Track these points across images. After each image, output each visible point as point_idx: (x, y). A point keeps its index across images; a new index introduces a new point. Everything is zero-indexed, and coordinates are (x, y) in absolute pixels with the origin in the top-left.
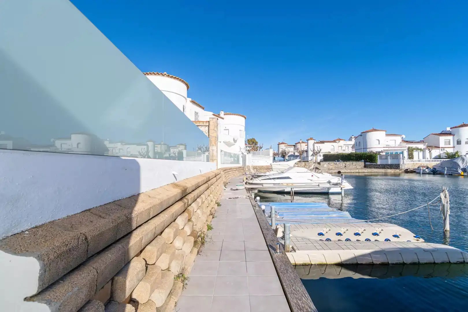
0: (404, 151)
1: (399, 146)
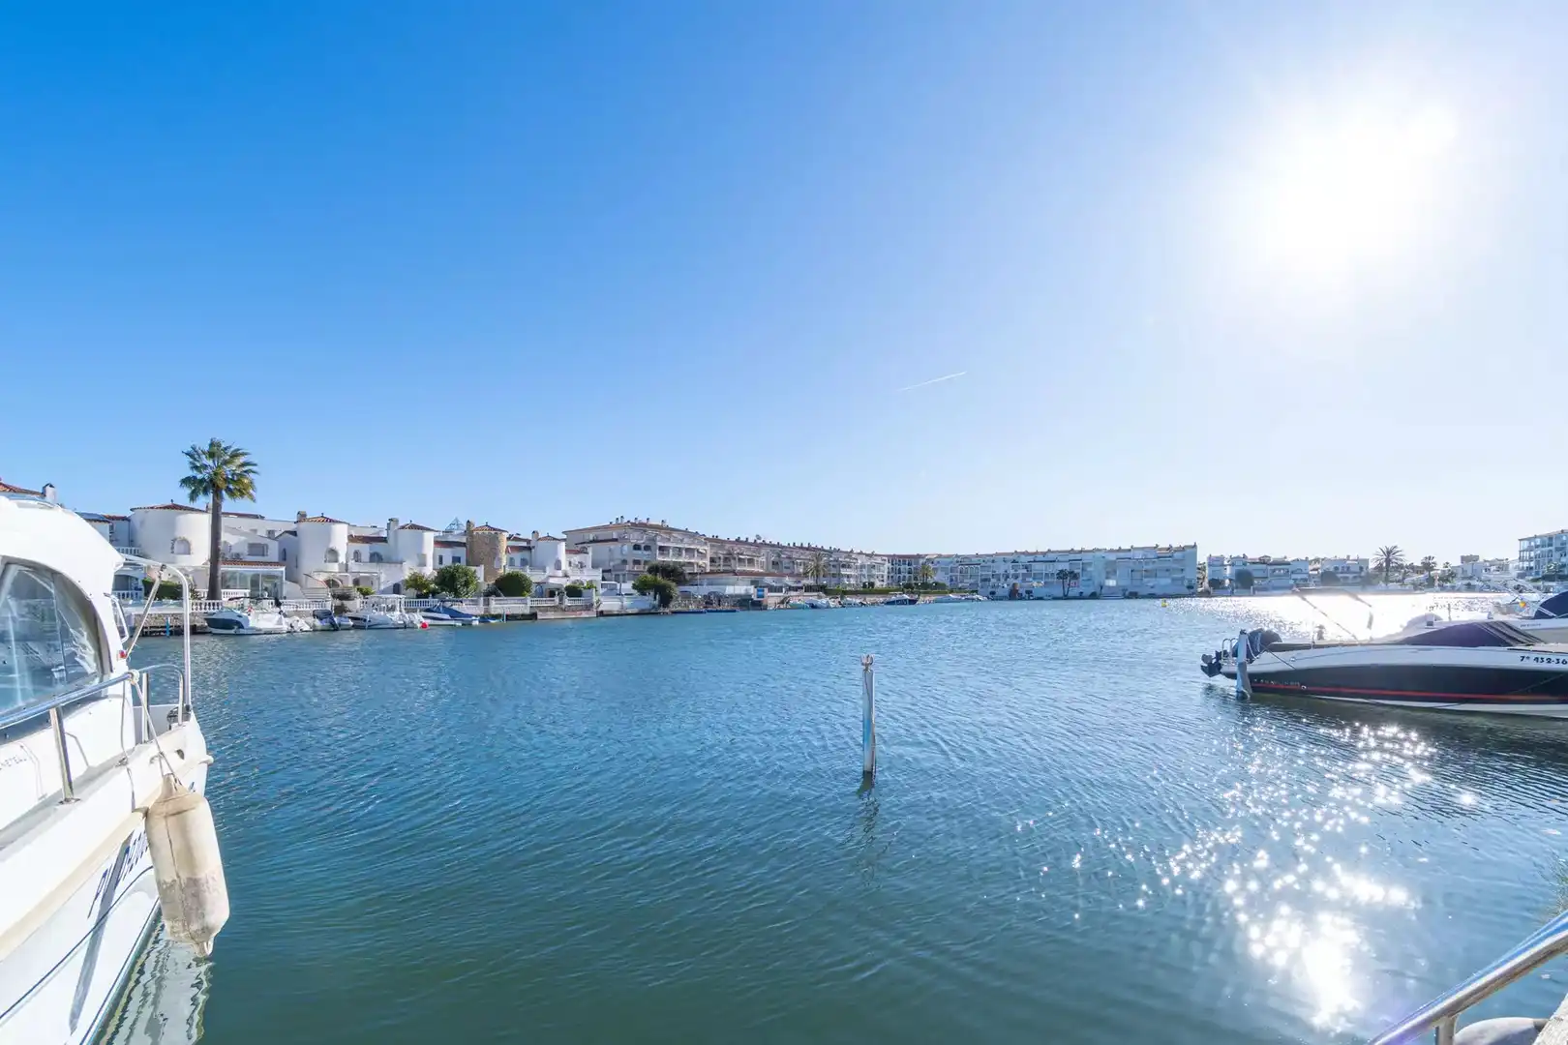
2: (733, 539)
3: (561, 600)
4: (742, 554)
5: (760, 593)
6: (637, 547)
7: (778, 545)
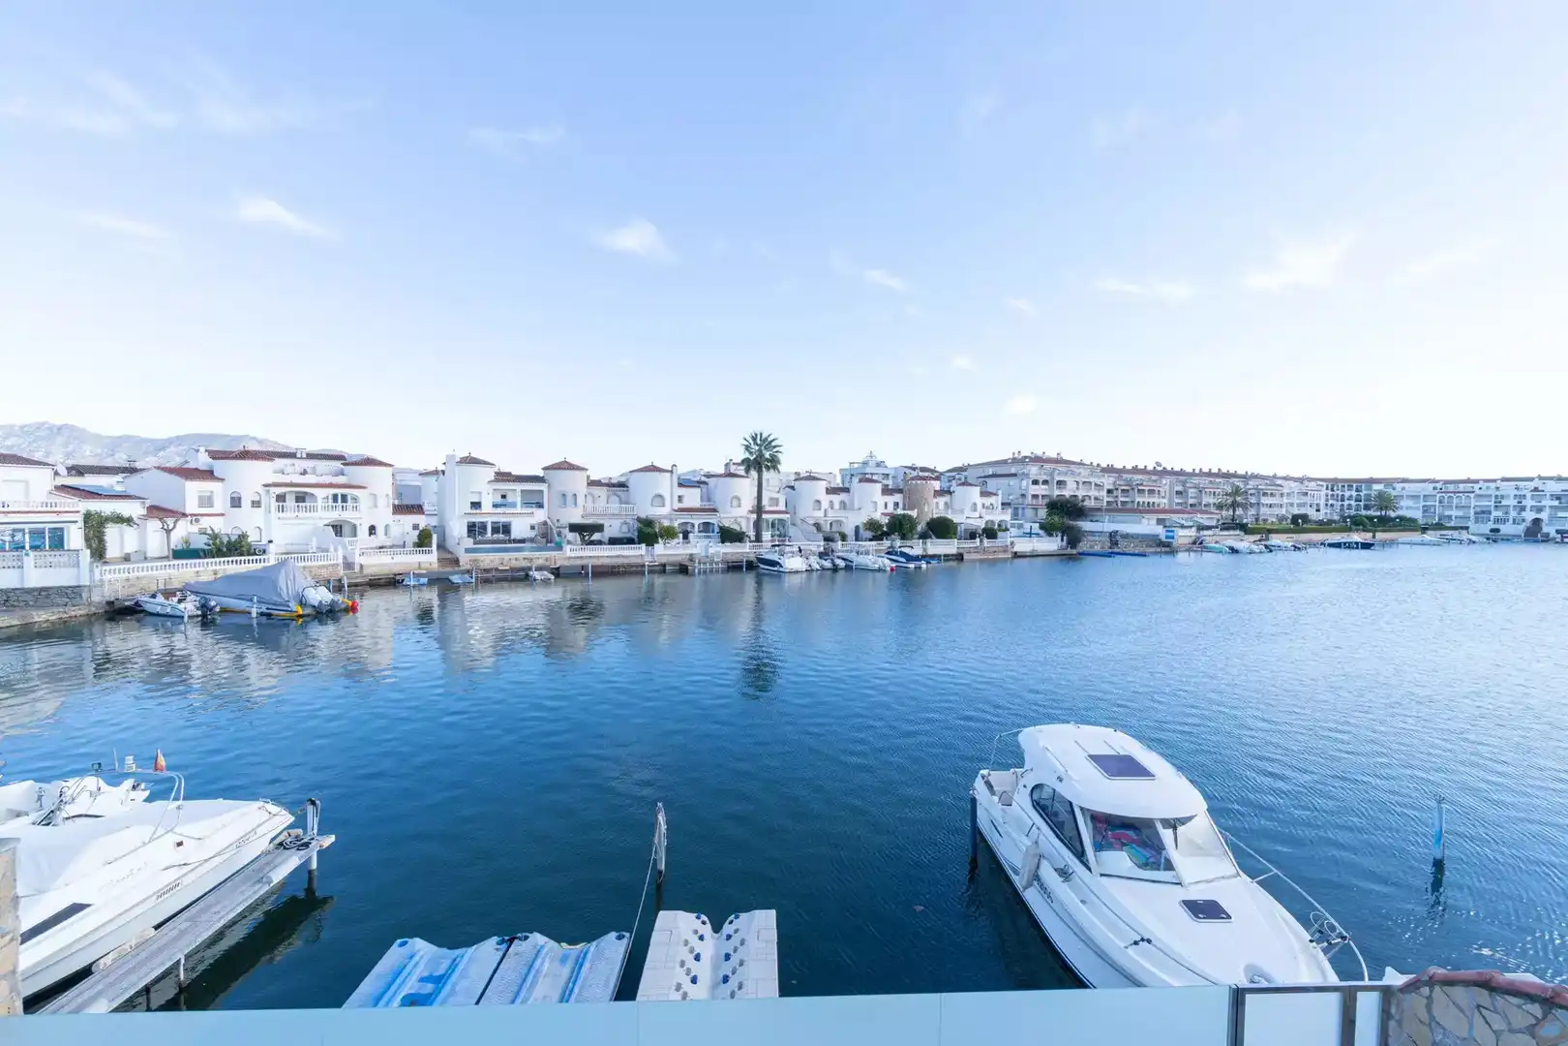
0: (72, 526)
1: (49, 509)
2: (1129, 467)
3: (981, 541)
4: (1142, 485)
5: (1170, 534)
6: (1035, 482)
7: (1182, 473)
